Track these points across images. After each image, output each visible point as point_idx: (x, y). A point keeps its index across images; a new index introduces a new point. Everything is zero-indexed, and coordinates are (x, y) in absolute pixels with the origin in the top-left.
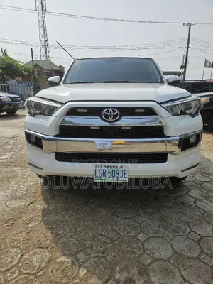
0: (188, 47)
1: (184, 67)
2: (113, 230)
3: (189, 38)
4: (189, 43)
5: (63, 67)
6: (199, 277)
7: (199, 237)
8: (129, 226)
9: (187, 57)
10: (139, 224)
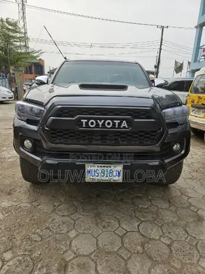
0: (161, 49)
1: (157, 67)
2: (48, 228)
3: (162, 40)
4: (161, 45)
5: (43, 61)
6: (112, 270)
7: (125, 232)
8: (64, 223)
9: (159, 58)
10: (75, 221)
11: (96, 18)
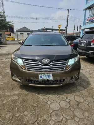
0: (68, 20)
3: (68, 15)
7: (70, 100)
8: (44, 99)
9: (67, 24)
10: (48, 97)
11: (37, 6)
